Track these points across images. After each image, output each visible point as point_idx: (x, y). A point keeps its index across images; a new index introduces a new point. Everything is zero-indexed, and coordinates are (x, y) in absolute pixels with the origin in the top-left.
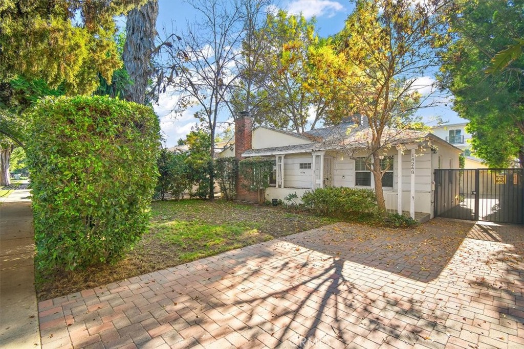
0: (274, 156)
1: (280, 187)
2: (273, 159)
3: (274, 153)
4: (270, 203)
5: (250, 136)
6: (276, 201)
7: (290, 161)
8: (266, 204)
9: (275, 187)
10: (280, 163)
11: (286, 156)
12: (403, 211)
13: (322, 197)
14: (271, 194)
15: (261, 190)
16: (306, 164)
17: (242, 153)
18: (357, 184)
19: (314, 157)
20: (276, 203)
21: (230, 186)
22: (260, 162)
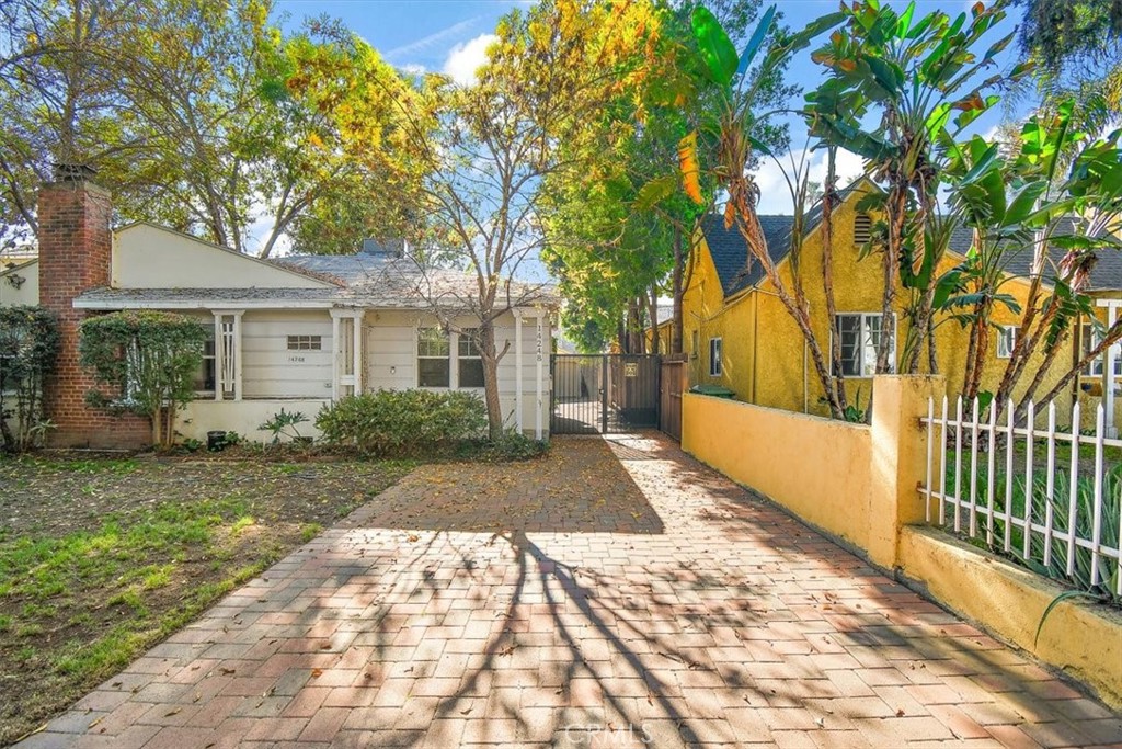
0: (208, 312)
1: (229, 396)
2: (205, 320)
3: (208, 304)
4: (200, 447)
5: (105, 244)
6: (222, 439)
7: (256, 328)
8: (192, 449)
9: (213, 398)
10: (228, 333)
11: (249, 315)
13: (375, 414)
14: (197, 419)
15: (164, 411)
17: (79, 293)
18: (421, 385)
19: (336, 322)
20: (219, 443)
21: (21, 404)
22: (167, 327)
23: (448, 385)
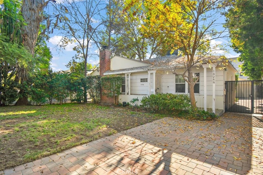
0: (124, 74)
1: (128, 94)
2: (123, 76)
3: (124, 72)
4: (121, 105)
5: (109, 62)
6: (125, 104)
7: (134, 77)
8: (119, 105)
9: (125, 94)
10: (128, 79)
11: (132, 74)
12: (207, 109)
13: (154, 100)
14: (123, 98)
15: (116, 97)
16: (144, 79)
17: (105, 72)
18: (176, 92)
19: (149, 74)
20: (125, 105)
21: (96, 94)
22: (114, 78)
23: (184, 92)
